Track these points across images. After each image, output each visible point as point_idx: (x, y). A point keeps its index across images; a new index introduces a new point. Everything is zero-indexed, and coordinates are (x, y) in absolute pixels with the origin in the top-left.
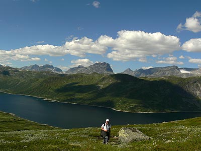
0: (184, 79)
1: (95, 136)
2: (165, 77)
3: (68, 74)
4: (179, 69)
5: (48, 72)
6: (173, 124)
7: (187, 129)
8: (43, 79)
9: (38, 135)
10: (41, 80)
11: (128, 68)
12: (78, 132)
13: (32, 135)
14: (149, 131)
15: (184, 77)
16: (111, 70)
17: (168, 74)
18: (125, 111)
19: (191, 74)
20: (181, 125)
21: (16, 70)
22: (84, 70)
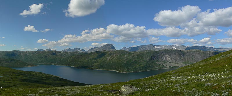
0: (157, 51)
1: (107, 90)
2: (146, 51)
3: (89, 52)
4: (153, 46)
5: (77, 52)
6: (151, 78)
7: (159, 80)
8: (75, 56)
9: (74, 90)
10: (73, 56)
11: (124, 47)
12: (97, 88)
13: (71, 90)
14: (138, 84)
15: (157, 50)
16: (114, 48)
17: (148, 49)
18: (124, 72)
19: (160, 49)
20: (156, 78)
21: (59, 52)
22: (98, 49)
